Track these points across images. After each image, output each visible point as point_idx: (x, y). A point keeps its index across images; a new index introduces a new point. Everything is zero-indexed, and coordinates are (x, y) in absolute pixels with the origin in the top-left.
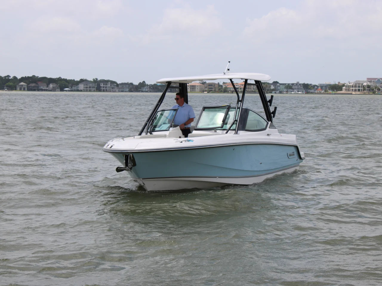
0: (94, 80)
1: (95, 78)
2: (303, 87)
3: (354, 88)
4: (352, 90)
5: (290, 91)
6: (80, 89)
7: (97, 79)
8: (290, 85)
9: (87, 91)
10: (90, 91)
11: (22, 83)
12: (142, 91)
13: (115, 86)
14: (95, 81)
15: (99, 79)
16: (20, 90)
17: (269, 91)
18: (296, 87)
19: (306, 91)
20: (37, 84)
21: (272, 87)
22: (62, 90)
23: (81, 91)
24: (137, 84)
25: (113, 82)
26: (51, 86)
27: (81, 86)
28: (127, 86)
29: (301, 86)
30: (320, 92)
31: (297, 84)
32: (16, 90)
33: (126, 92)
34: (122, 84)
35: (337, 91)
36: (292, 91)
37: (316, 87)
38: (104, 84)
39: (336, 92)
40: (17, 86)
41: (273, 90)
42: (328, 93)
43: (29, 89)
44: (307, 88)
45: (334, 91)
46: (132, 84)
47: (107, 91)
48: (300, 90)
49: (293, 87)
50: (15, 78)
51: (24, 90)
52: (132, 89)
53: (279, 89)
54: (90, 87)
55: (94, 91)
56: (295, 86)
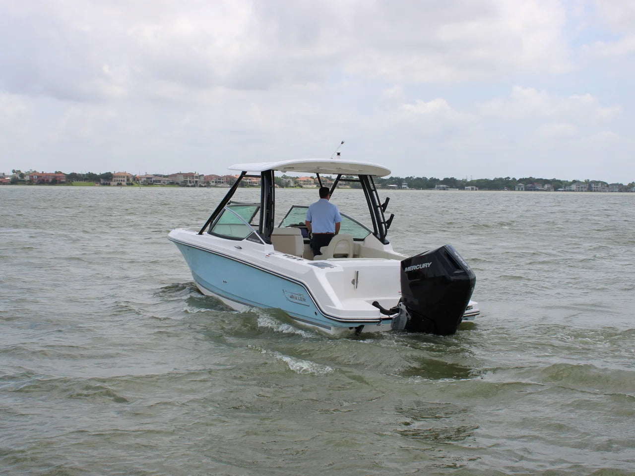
0: (585, 181)
1: (586, 179)
6: (572, 189)
7: (588, 180)
9: (579, 191)
10: (582, 191)
11: (520, 184)
12: (632, 192)
13: (605, 186)
14: (587, 182)
15: (590, 180)
16: (519, 190)
20: (533, 184)
22: (556, 190)
23: (574, 191)
24: (627, 185)
25: (603, 183)
26: (546, 186)
27: (574, 187)
28: (617, 186)
32: (514, 190)
33: (615, 192)
34: (612, 185)
38: (595, 185)
40: (516, 186)
43: (526, 190)
46: (621, 185)
47: (597, 191)
50: (514, 179)
51: (522, 190)
52: (622, 190)
54: (582, 188)
55: (586, 191)
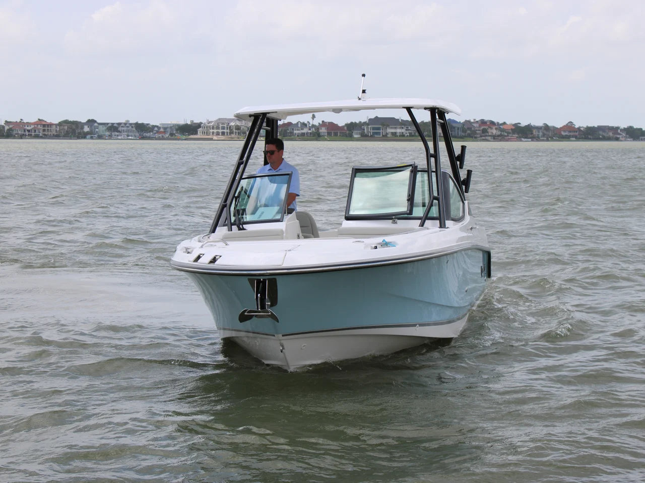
2: (136, 129)
3: (215, 131)
4: (213, 133)
5: (115, 135)
8: (115, 125)
17: (81, 134)
18: (125, 129)
19: (140, 135)
21: (86, 129)
29: (132, 127)
30: (163, 137)
31: (125, 124)
35: (189, 135)
36: (118, 136)
37: (156, 129)
39: (187, 137)
41: (88, 133)
42: (176, 137)
44: (143, 131)
45: (184, 135)
48: (130, 134)
49: (120, 129)
53: (97, 131)
56: (123, 127)
